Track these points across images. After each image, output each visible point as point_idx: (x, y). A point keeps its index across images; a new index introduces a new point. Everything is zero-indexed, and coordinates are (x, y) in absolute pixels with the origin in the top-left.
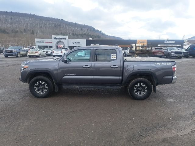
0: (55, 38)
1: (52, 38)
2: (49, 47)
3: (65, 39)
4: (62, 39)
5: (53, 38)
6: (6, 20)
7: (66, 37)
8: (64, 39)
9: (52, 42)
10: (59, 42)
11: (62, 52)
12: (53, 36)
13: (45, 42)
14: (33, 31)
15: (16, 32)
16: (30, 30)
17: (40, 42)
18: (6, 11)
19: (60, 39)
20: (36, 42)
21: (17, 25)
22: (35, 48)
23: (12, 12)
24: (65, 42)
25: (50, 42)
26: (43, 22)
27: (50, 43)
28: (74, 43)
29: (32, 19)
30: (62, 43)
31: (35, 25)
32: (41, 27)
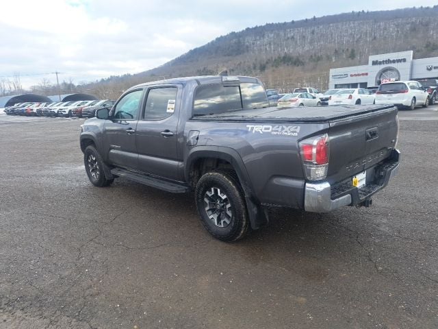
0: (375, 63)
1: (367, 63)
2: (359, 85)
3: (404, 60)
4: (394, 61)
5: (370, 63)
6: (304, 37)
7: (409, 54)
8: (399, 61)
9: (367, 74)
10: (385, 70)
11: (350, 97)
12: (372, 58)
13: (351, 76)
14: (353, 51)
15: (319, 59)
16: (348, 50)
17: (340, 77)
18: (304, 19)
19: (389, 61)
20: (331, 77)
21: (322, 43)
22: (308, 91)
23: (316, 17)
24: (403, 68)
25: (363, 74)
26: (379, 26)
27: (361, 76)
28: (430, 69)
29: (354, 23)
30: (394, 73)
31: (361, 36)
32: (375, 38)
